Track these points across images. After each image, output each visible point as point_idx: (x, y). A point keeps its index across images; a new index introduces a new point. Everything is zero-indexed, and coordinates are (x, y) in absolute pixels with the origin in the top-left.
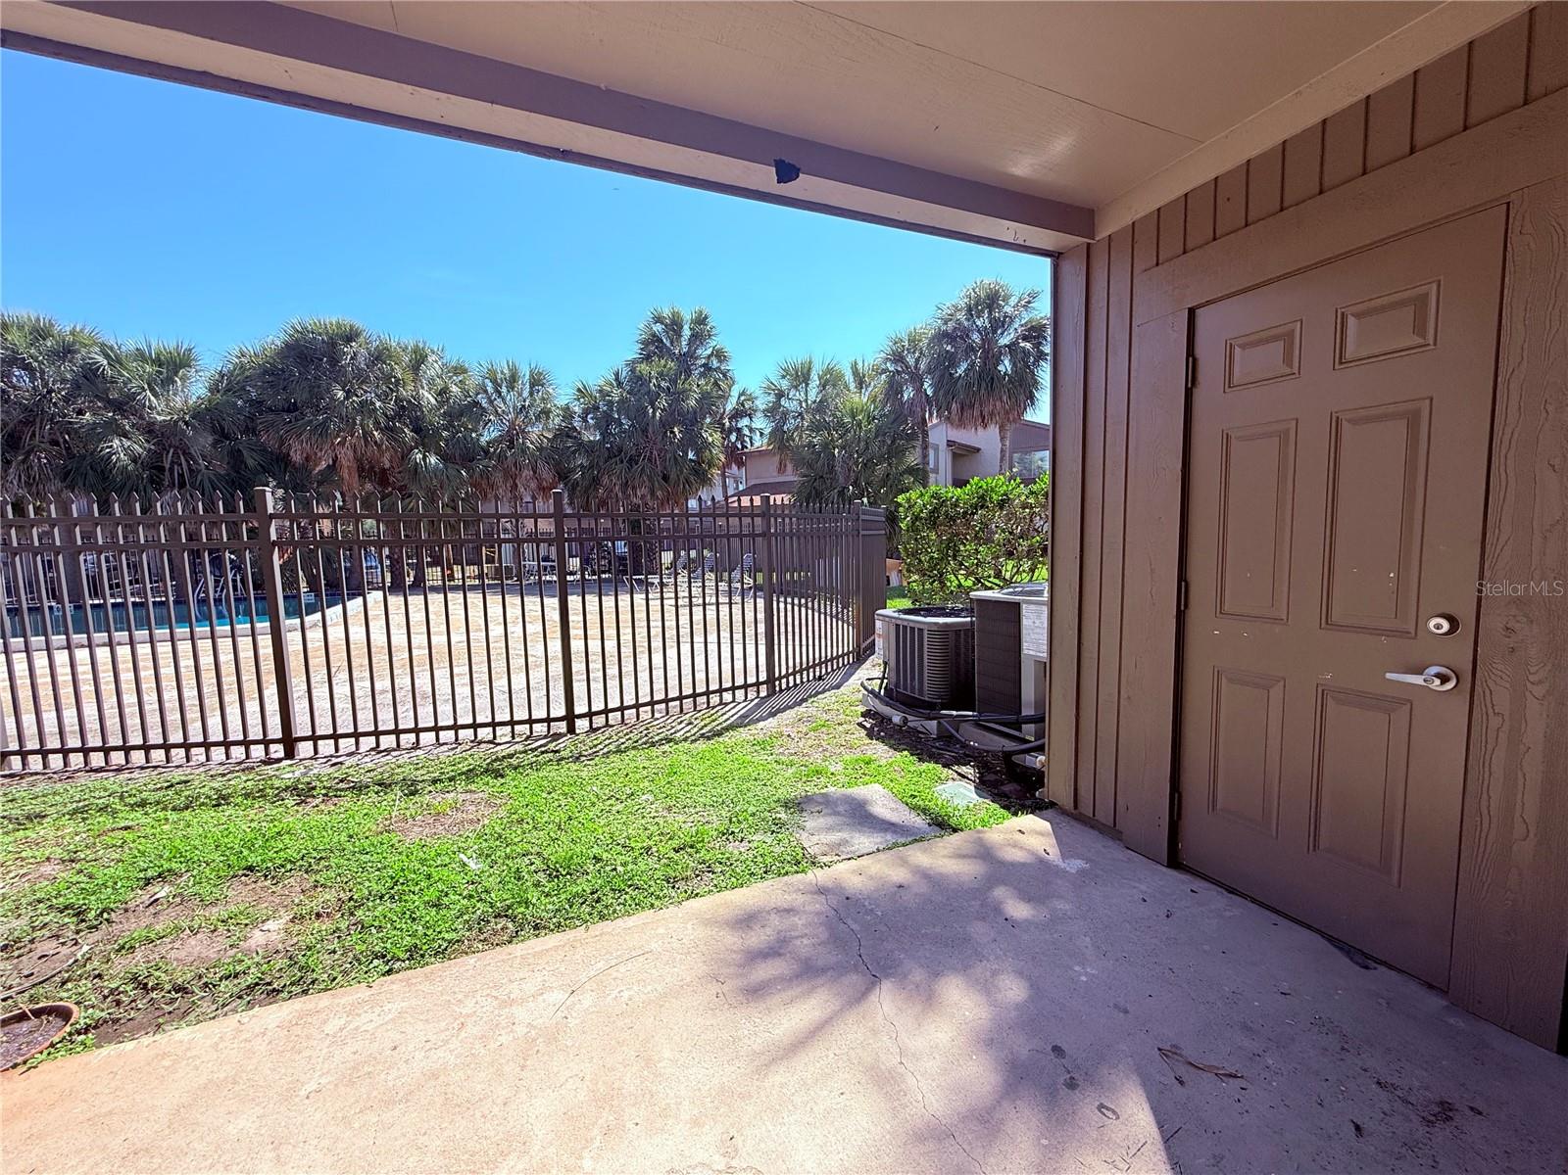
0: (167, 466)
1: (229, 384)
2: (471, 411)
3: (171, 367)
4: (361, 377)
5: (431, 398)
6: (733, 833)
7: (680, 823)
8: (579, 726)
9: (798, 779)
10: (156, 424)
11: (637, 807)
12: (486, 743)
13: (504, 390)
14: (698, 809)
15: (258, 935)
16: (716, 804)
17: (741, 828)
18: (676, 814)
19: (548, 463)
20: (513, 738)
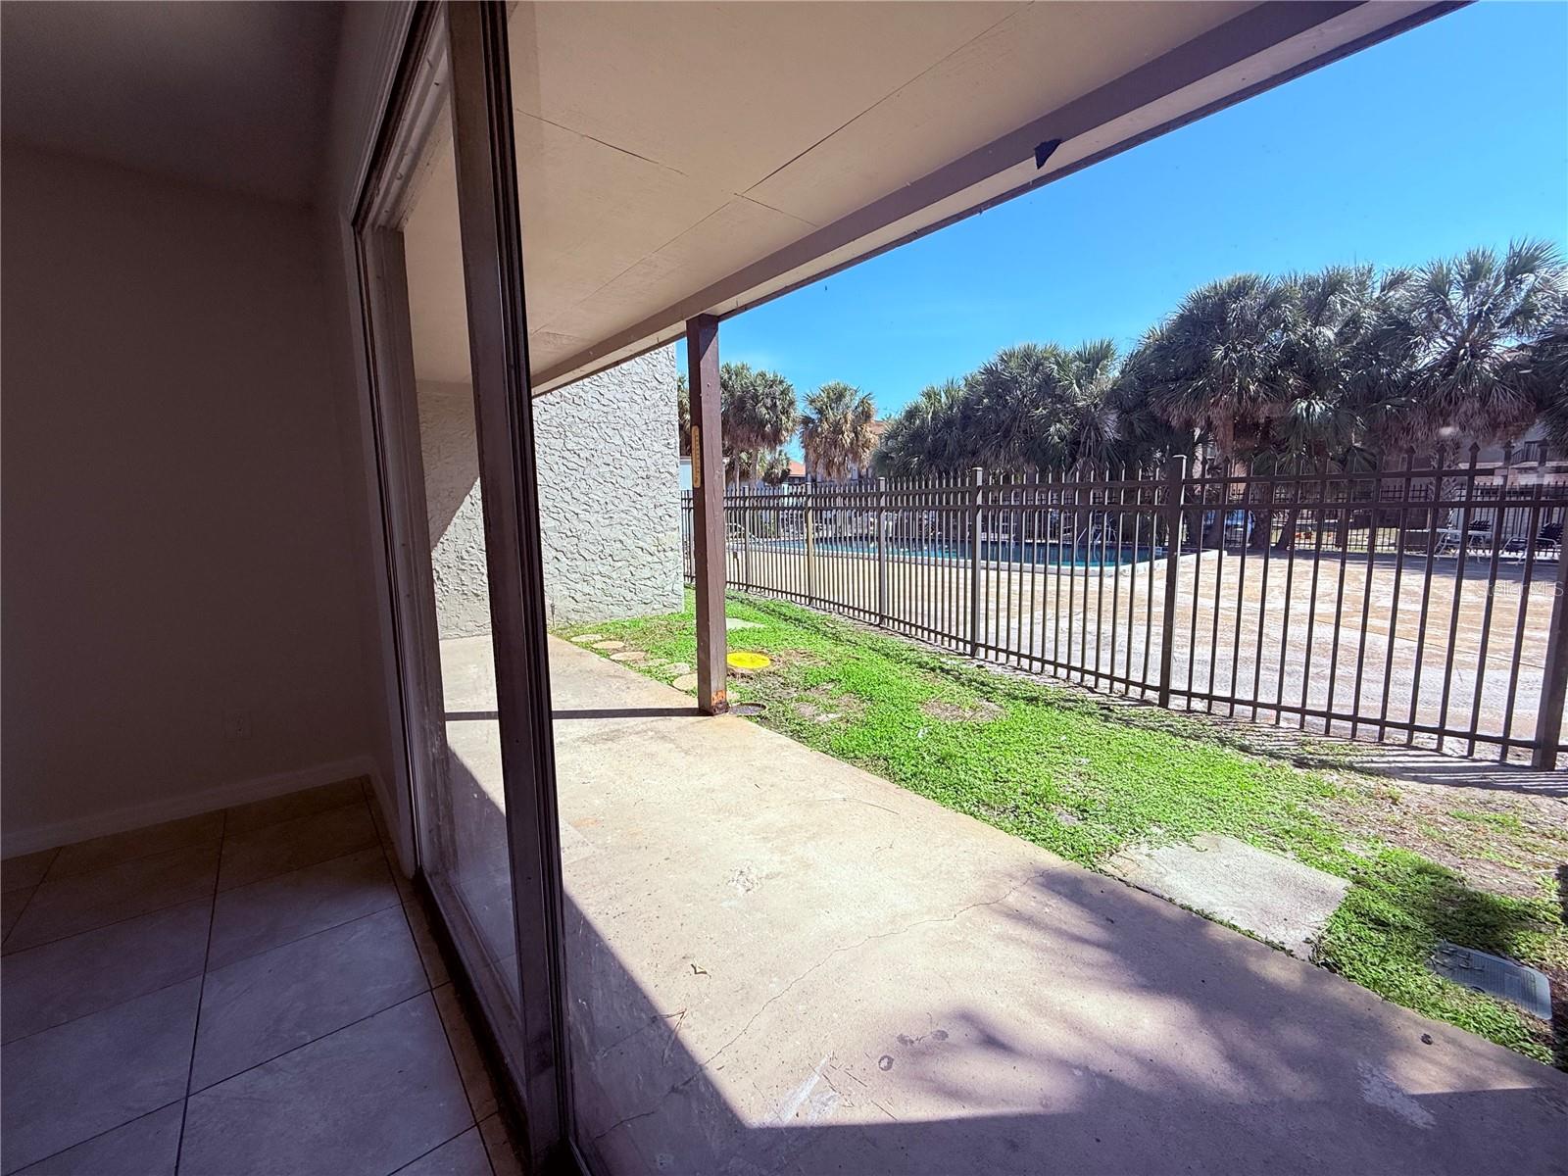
0: (1082, 440)
1: (1137, 366)
2: (1398, 333)
3: (1096, 358)
4: (1249, 329)
5: (1329, 333)
6: (1085, 811)
7: (1069, 784)
8: (1177, 703)
9: (1265, 827)
10: (1077, 409)
11: (1061, 761)
12: (1086, 687)
13: (1455, 296)
14: (1100, 787)
15: (823, 716)
16: (1122, 793)
17: (1101, 813)
18: (1079, 780)
19: (1514, 388)
20: (1111, 692)
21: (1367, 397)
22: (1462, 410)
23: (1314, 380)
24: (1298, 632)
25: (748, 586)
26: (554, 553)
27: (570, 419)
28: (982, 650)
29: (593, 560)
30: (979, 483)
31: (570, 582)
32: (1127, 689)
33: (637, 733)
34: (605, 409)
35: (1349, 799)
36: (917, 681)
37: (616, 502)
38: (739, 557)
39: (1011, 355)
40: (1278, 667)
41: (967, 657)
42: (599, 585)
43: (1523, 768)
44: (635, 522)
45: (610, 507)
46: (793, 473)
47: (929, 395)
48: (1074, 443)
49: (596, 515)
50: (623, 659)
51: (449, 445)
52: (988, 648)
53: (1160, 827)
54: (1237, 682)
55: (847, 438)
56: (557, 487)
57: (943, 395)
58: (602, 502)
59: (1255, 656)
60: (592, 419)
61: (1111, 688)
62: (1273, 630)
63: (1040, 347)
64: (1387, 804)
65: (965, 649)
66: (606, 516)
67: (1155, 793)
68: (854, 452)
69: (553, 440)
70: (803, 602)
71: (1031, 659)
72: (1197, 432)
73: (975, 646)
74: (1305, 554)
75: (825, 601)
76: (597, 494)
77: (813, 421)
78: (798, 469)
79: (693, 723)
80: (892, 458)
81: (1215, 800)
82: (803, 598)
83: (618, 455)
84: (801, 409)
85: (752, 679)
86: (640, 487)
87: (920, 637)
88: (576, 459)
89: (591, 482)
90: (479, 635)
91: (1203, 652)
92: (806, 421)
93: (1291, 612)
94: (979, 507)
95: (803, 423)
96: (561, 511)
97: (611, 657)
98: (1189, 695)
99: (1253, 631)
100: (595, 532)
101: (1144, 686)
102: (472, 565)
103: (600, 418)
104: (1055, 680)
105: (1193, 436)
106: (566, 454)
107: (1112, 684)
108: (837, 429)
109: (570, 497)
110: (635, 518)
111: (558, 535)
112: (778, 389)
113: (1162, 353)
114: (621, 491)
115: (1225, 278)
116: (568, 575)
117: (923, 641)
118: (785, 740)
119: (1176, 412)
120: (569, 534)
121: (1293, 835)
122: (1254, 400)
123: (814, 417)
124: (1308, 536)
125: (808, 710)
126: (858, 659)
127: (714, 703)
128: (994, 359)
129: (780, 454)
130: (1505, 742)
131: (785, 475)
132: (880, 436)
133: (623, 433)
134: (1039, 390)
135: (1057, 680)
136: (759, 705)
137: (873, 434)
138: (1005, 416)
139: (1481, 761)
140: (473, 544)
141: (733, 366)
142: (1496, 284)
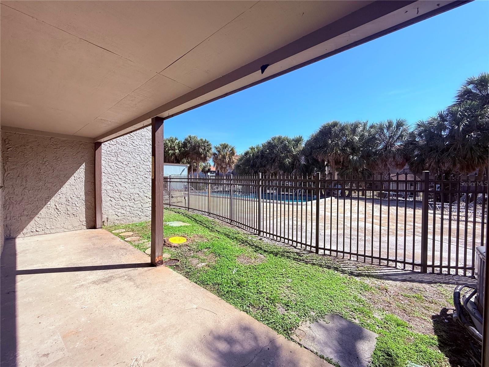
1: (308, 144)
2: (372, 140)
3: (298, 141)
4: (337, 136)
5: (357, 138)
6: (288, 306)
7: (283, 293)
8: (321, 252)
9: (349, 308)
10: (293, 155)
11: (282, 281)
12: (293, 246)
13: (385, 131)
14: (294, 293)
15: (200, 264)
16: (302, 295)
17: (294, 306)
18: (287, 290)
19: (400, 155)
20: (301, 248)
21: (367, 156)
22: (389, 160)
23: (354, 150)
24: (354, 224)
25: (189, 208)
26: (110, 198)
27: (120, 150)
28: (262, 233)
29: (126, 201)
30: (260, 178)
31: (116, 209)
32: (306, 247)
33: (120, 277)
34: (135, 148)
35: (373, 291)
36: (237, 247)
37: (137, 180)
38: (186, 198)
39: (275, 138)
40: (350, 237)
41: (257, 235)
42: (128, 210)
43: (418, 273)
44: (144, 187)
45: (134, 182)
46: (211, 170)
47: (252, 149)
48: (293, 164)
49: (129, 184)
50: (129, 240)
51: (66, 157)
52: (264, 232)
53: (314, 312)
54: (338, 242)
55: (227, 160)
56: (113, 174)
57: (256, 149)
58: (131, 180)
59: (343, 233)
60: (129, 151)
61: (301, 246)
62: (348, 224)
63: (283, 137)
64: (384, 292)
65: (257, 232)
66: (133, 185)
67: (313, 295)
68: (229, 164)
69: (112, 158)
70: (207, 214)
71: (277, 236)
72: (326, 163)
73: (260, 231)
74: (355, 198)
75: (214, 214)
76: (130, 177)
77: (217, 154)
78: (213, 169)
79: (146, 271)
80: (241, 167)
81: (332, 296)
82: (207, 213)
83: (139, 164)
84: (213, 150)
85: (177, 248)
86: (147, 175)
87: (243, 228)
88: (122, 164)
89: (127, 173)
90: (73, 231)
91: (328, 232)
92: (214, 154)
93: (352, 217)
94: (260, 185)
95: (213, 155)
96: (114, 183)
97: (125, 240)
98: (324, 249)
99: (342, 224)
100: (128, 191)
101: (311, 246)
102: (73, 203)
103: (132, 151)
104: (284, 244)
105: (325, 164)
106: (118, 163)
107: (301, 245)
108: (224, 157)
109: (118, 178)
110: (144, 186)
111: (112, 192)
112: (206, 144)
113: (315, 141)
114: (139, 176)
115: (331, 121)
116: (115, 206)
117: (244, 229)
118: (181, 277)
119: (320, 157)
120: (117, 191)
121: (357, 311)
122: (339, 155)
123: (217, 153)
124: (355, 193)
125: (195, 261)
126: (219, 238)
127: (156, 261)
128: (270, 139)
129: (207, 164)
130: (413, 264)
131: (209, 171)
132: (237, 160)
133: (141, 156)
134: (283, 149)
135: (285, 244)
136: (177, 260)
137: (235, 159)
138: (273, 156)
139: (407, 271)
140: (74, 195)
141: (192, 136)
142: (394, 129)
